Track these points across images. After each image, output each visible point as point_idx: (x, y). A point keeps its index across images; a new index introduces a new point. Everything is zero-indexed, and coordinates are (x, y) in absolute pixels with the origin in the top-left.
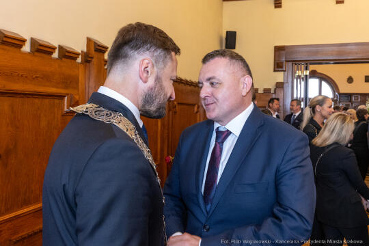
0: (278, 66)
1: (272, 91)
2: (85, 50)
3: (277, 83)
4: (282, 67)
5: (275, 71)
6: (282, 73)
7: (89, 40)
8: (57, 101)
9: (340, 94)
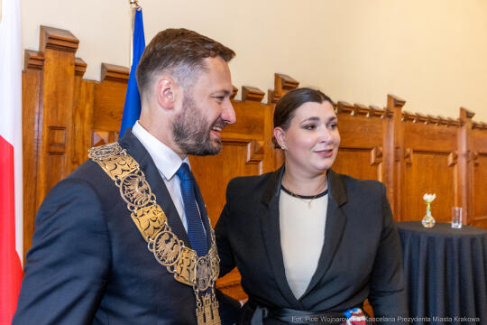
2: (273, 88)
7: (277, 76)
8: (239, 148)
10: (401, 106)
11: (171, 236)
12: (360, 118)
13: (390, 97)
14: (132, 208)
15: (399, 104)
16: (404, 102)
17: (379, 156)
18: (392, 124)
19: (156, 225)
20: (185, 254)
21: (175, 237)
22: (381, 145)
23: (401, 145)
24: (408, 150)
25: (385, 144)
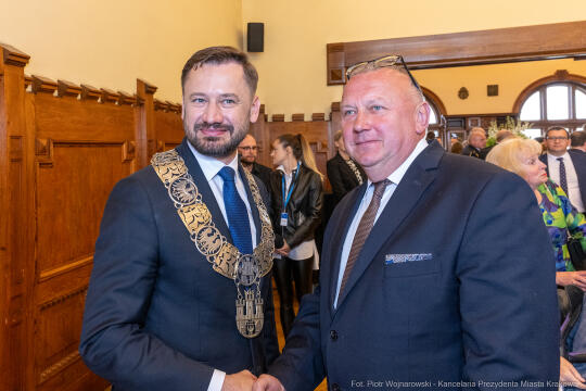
0: (334, 77)
1: (327, 118)
3: (334, 104)
4: (340, 79)
5: (329, 84)
6: (340, 88)
9: (448, 117)
10: (152, 93)
11: (214, 231)
12: (108, 106)
13: (139, 82)
14: (178, 206)
15: (151, 90)
16: (156, 88)
17: (131, 151)
18: (144, 114)
19: (201, 220)
20: (226, 249)
21: (218, 232)
22: (133, 138)
23: (153, 138)
24: (161, 143)
25: (137, 137)
